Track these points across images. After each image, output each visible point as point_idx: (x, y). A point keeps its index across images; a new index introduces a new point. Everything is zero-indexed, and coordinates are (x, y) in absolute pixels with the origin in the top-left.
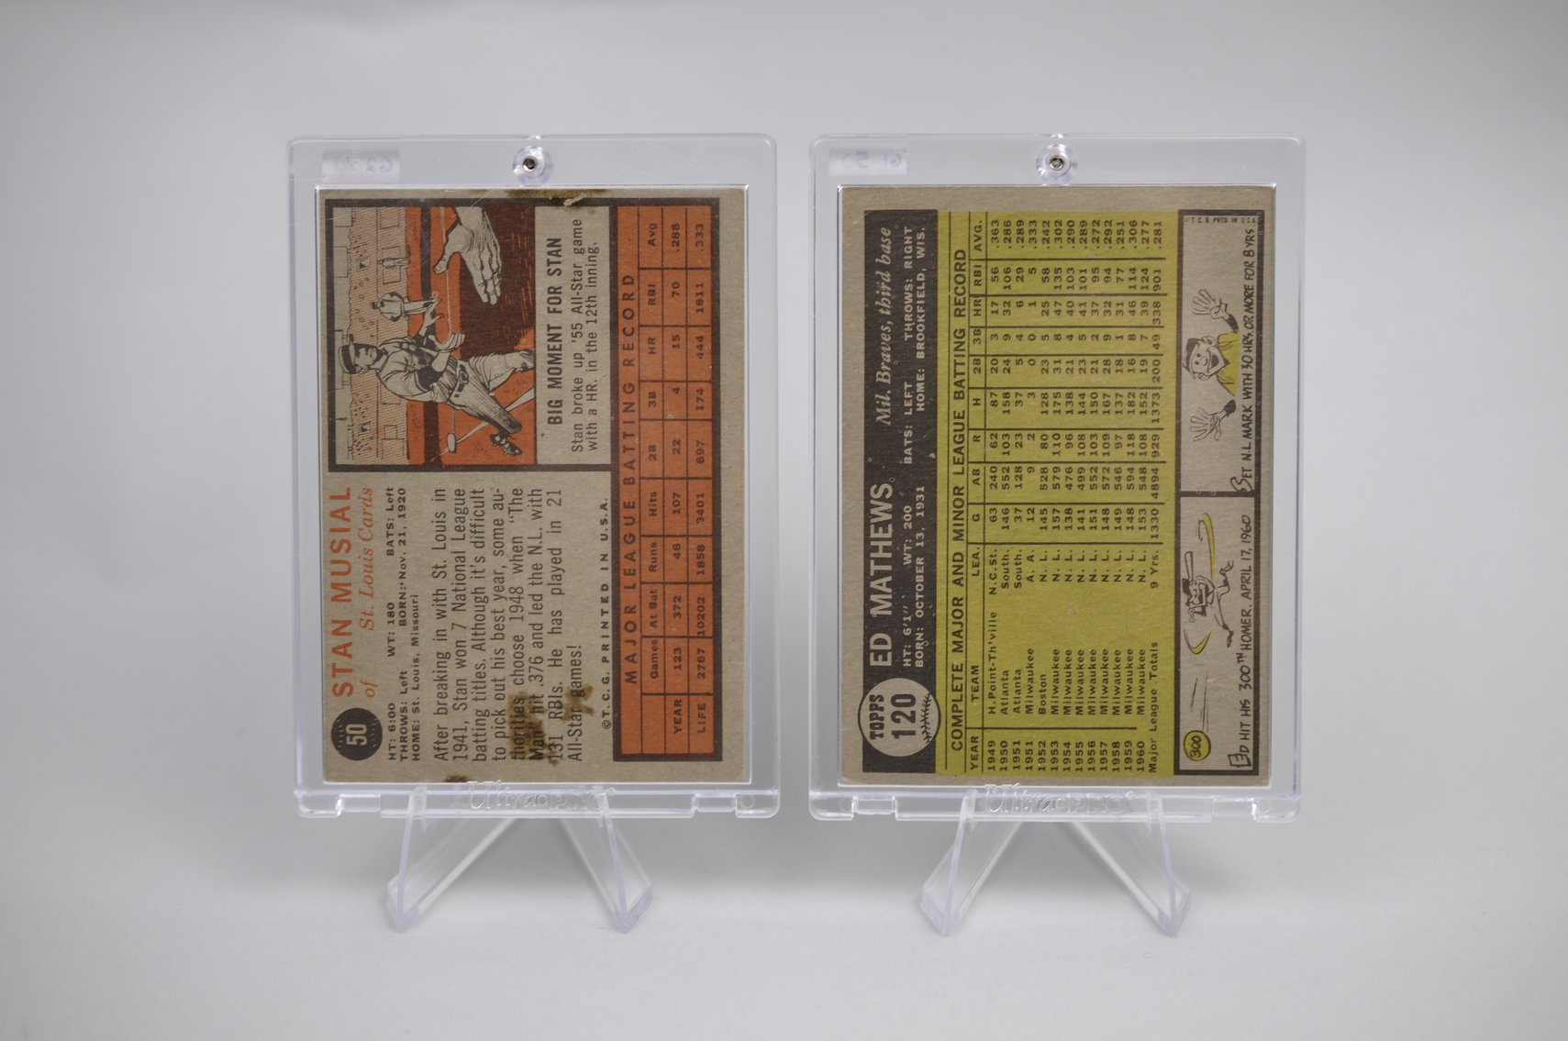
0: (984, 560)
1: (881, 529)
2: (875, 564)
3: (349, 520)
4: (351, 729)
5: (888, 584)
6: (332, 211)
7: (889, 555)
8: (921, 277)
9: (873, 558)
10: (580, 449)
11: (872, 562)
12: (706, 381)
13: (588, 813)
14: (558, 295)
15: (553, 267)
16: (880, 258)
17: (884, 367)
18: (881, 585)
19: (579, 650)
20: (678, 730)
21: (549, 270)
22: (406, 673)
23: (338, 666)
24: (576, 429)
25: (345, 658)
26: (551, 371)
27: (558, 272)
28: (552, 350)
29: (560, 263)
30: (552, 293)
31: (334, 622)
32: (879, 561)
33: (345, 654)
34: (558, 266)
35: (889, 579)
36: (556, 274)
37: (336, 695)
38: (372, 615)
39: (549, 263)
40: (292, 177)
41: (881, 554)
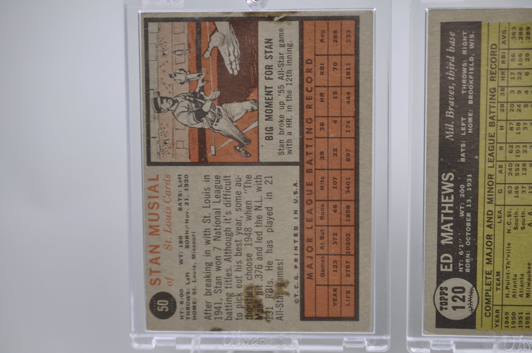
0: (504, 214)
1: (447, 197)
2: (444, 216)
3: (158, 192)
4: (160, 303)
5: (451, 227)
6: (147, 24)
7: (452, 211)
8: (472, 59)
9: (443, 213)
10: (283, 153)
11: (442, 215)
12: (352, 117)
13: (286, 348)
14: (271, 70)
15: (268, 55)
16: (449, 49)
17: (450, 109)
18: (447, 227)
19: (282, 262)
20: (335, 304)
21: (266, 56)
22: (189, 273)
23: (153, 270)
24: (280, 143)
25: (157, 265)
26: (267, 111)
27: (271, 57)
28: (267, 100)
29: (271, 52)
30: (268, 69)
31: (151, 246)
32: (446, 215)
33: (156, 263)
34: (271, 54)
35: (452, 224)
36: (269, 59)
37: (152, 284)
38: (170, 242)
39: (266, 52)
40: (125, 6)
41: (447, 211)
